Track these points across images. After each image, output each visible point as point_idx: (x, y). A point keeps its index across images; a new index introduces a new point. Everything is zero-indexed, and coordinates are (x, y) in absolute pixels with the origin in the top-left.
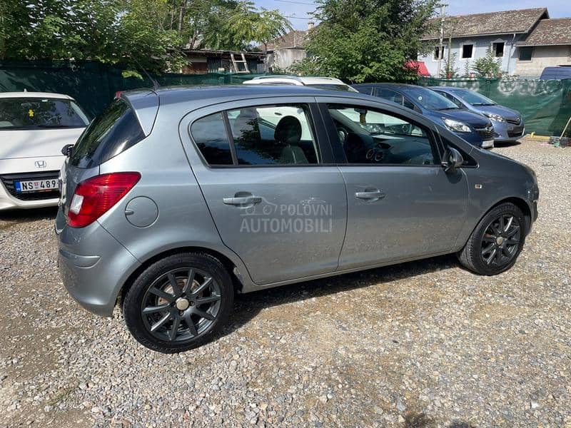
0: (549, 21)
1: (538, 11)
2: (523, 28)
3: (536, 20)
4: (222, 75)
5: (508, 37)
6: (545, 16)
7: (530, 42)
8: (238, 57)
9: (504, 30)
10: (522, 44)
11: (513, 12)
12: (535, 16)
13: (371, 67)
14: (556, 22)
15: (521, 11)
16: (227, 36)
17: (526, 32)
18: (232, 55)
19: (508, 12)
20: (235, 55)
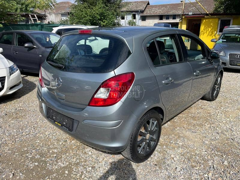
0: (150, 6)
1: (146, 2)
2: (142, 8)
3: (146, 5)
4: (39, 25)
5: (137, 12)
6: (148, 4)
7: (145, 14)
8: (33, 16)
9: (135, 9)
10: (142, 15)
11: (137, 2)
12: (145, 4)
13: (104, 22)
14: (152, 6)
15: (140, 2)
16: (24, 6)
17: (143, 10)
18: (30, 15)
19: (136, 2)
20: (31, 15)
